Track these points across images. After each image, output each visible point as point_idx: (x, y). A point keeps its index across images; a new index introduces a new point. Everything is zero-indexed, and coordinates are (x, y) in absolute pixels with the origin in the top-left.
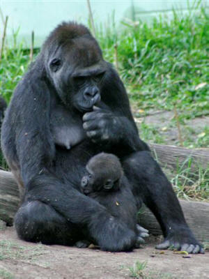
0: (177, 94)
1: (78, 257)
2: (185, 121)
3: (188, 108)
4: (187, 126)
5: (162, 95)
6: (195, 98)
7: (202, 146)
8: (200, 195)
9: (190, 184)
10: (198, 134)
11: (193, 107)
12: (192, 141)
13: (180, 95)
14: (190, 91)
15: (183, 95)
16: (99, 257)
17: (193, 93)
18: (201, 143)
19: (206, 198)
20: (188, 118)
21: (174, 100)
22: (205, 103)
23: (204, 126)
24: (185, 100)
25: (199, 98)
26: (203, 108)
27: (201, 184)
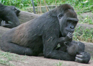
0: (78, 4)
1: (39, 60)
2: (80, 14)
3: (81, 9)
4: (81, 16)
5: (73, 4)
6: (84, 6)
7: (86, 23)
8: (83, 40)
9: (80, 36)
10: (84, 18)
11: (83, 9)
12: (82, 21)
13: (79, 5)
14: (82, 3)
15: (80, 4)
16: (46, 60)
17: (83, 4)
18: (85, 22)
19: (85, 41)
20: (81, 13)
21: (77, 6)
22: (88, 8)
23: (87, 16)
24: (80, 6)
25: (85, 6)
26: (87, 10)
27: (83, 36)
